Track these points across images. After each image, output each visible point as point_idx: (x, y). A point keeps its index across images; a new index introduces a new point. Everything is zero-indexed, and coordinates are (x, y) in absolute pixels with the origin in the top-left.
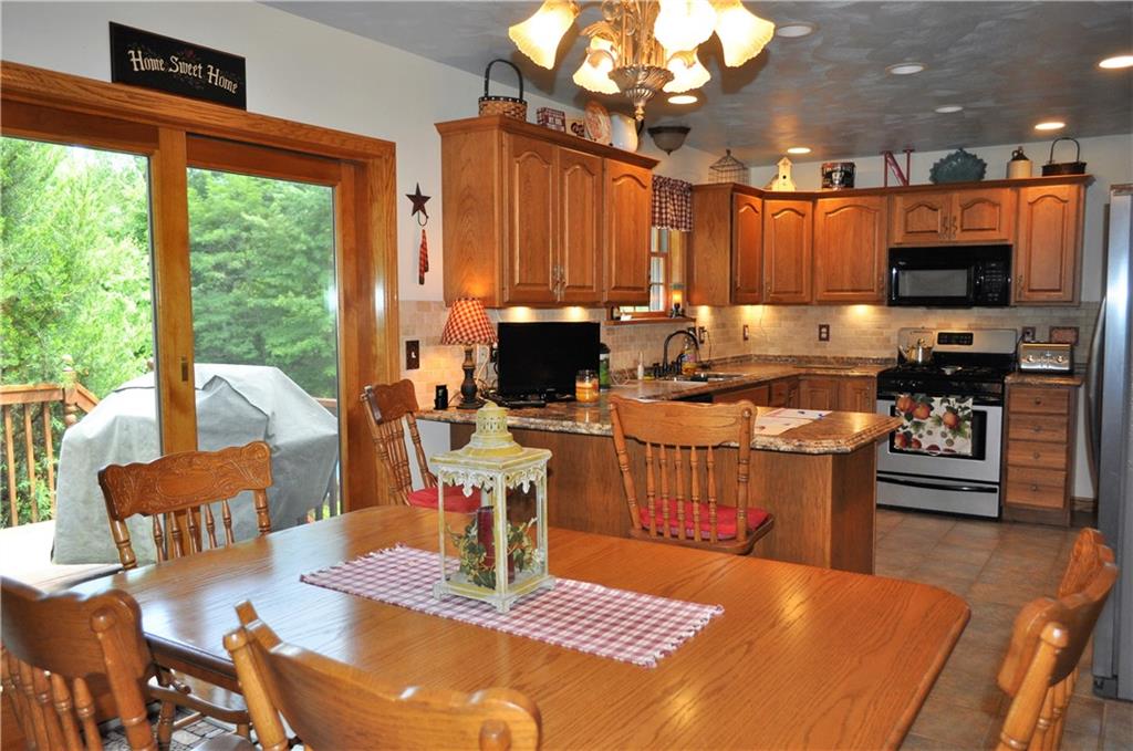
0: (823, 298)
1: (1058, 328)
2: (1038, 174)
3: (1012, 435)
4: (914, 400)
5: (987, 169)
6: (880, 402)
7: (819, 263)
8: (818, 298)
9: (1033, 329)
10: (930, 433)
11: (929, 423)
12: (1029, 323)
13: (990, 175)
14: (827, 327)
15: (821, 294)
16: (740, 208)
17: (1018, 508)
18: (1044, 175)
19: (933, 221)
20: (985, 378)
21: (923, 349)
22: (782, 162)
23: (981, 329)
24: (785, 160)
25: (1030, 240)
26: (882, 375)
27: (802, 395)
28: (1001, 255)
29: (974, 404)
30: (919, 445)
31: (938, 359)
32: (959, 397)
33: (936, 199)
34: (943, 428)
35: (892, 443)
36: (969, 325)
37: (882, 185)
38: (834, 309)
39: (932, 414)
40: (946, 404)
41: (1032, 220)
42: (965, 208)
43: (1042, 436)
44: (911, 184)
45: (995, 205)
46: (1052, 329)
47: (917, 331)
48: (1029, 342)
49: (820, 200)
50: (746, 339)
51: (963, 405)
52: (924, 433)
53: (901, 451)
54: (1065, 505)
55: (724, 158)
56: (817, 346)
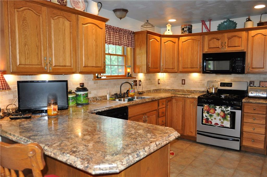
0: (181, 71)
1: (263, 81)
2: (256, 26)
3: (245, 121)
4: (210, 107)
5: (237, 25)
6: (198, 107)
7: (180, 59)
8: (180, 71)
9: (254, 82)
10: (215, 119)
11: (215, 115)
12: (252, 80)
13: (238, 27)
14: (184, 80)
15: (181, 69)
16: (150, 40)
17: (247, 147)
18: (258, 26)
19: (218, 44)
20: (235, 100)
21: (214, 88)
22: (168, 25)
23: (235, 82)
24: (169, 24)
25: (252, 50)
26: (199, 97)
27: (173, 103)
28: (242, 55)
29: (231, 109)
30: (211, 123)
31: (220, 92)
32: (226, 106)
33: (219, 36)
34: (219, 117)
35: (202, 121)
36: (231, 80)
37: (201, 32)
38: (186, 74)
39: (216, 112)
40: (221, 109)
41: (253, 43)
42: (229, 39)
43: (256, 122)
44: (211, 31)
45: (240, 37)
46: (260, 82)
47: (212, 82)
48: (252, 87)
49: (180, 38)
50: (159, 83)
51: (227, 109)
52: (213, 119)
53: (205, 124)
54: (264, 148)
55: (146, 23)
56: (181, 86)
